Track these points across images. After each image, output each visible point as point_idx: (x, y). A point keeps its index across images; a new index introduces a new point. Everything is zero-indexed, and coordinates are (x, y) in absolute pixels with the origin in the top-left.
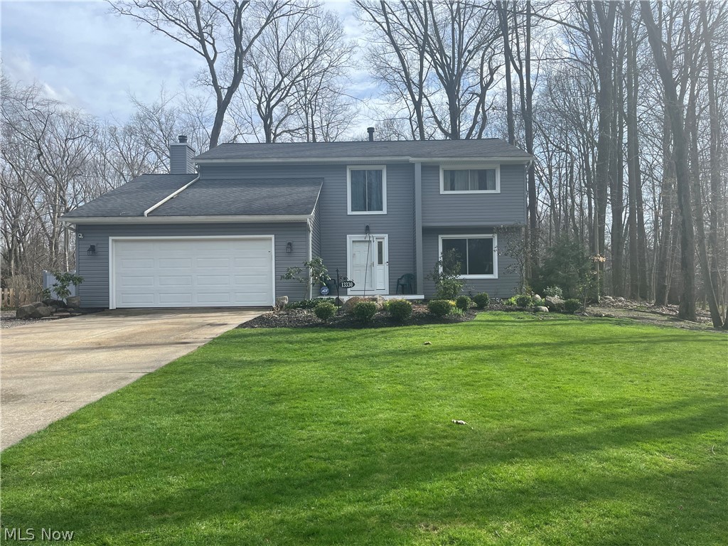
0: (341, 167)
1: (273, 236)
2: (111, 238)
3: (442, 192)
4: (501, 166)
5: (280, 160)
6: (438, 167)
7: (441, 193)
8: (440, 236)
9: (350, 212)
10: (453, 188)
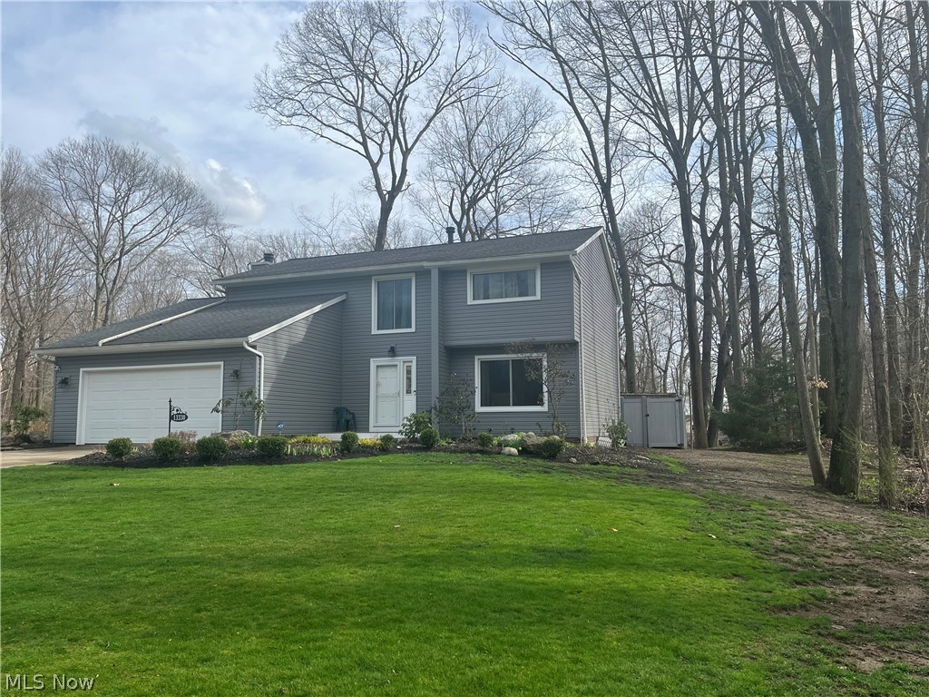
0: (366, 278)
1: (222, 363)
2: (81, 370)
3: (470, 301)
4: (541, 265)
5: (295, 275)
6: (466, 271)
7: (469, 303)
8: (477, 357)
9: (374, 331)
10: (486, 297)
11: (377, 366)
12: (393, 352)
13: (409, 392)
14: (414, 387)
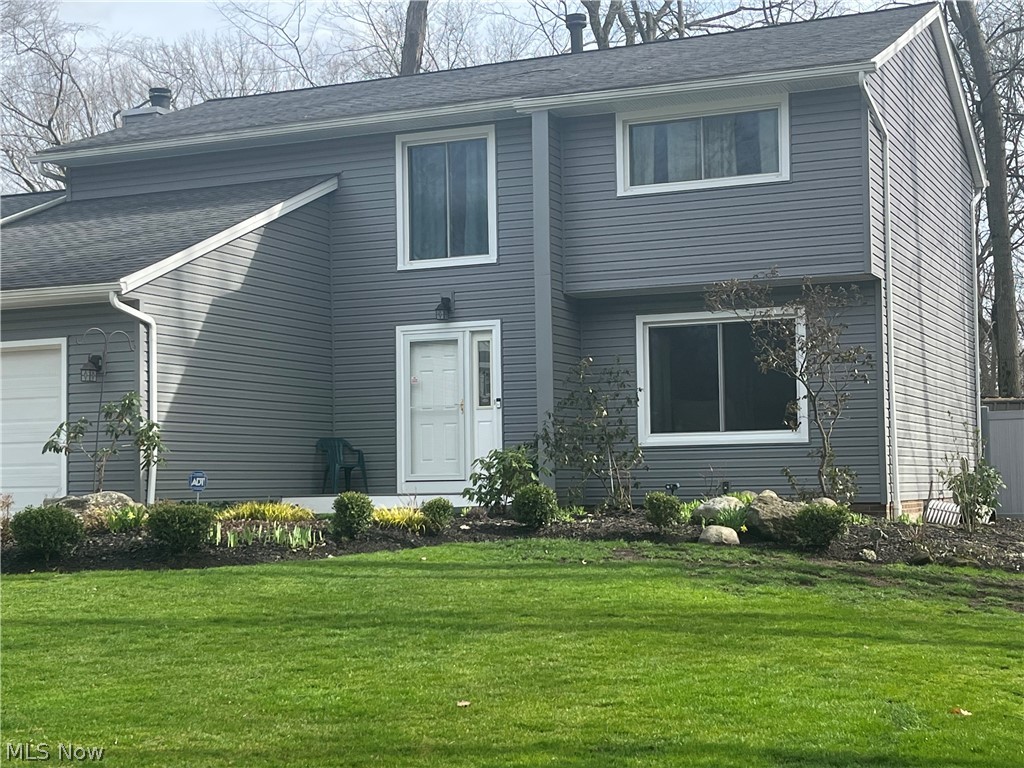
0: (379, 142)
1: (62, 341)
3: (624, 189)
4: (791, 98)
7: (621, 193)
8: (640, 320)
9: (404, 263)
10: (661, 178)
11: (413, 344)
12: (447, 311)
13: (484, 401)
14: (496, 391)
